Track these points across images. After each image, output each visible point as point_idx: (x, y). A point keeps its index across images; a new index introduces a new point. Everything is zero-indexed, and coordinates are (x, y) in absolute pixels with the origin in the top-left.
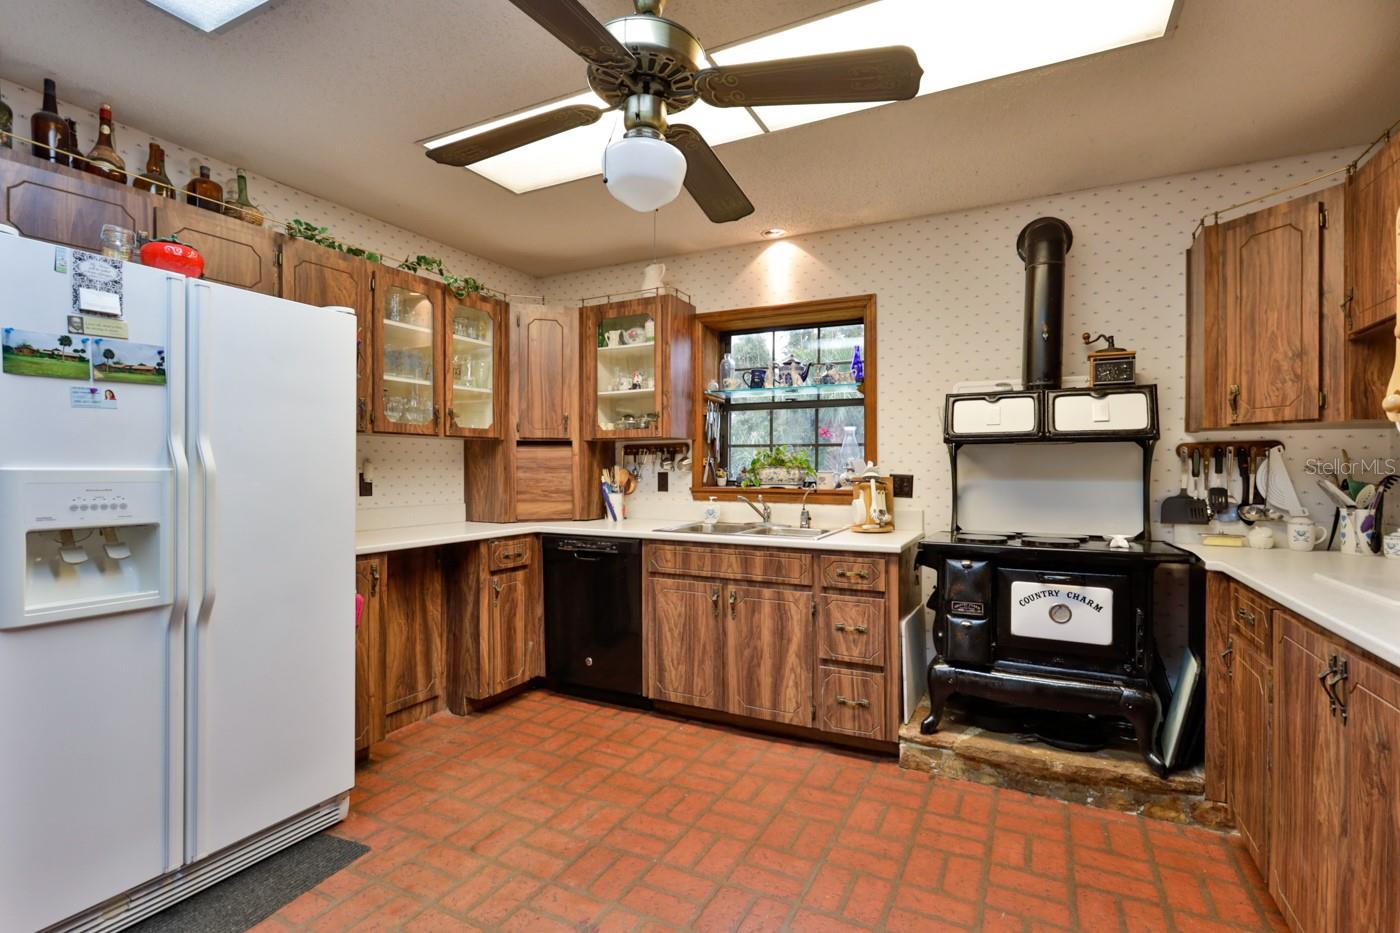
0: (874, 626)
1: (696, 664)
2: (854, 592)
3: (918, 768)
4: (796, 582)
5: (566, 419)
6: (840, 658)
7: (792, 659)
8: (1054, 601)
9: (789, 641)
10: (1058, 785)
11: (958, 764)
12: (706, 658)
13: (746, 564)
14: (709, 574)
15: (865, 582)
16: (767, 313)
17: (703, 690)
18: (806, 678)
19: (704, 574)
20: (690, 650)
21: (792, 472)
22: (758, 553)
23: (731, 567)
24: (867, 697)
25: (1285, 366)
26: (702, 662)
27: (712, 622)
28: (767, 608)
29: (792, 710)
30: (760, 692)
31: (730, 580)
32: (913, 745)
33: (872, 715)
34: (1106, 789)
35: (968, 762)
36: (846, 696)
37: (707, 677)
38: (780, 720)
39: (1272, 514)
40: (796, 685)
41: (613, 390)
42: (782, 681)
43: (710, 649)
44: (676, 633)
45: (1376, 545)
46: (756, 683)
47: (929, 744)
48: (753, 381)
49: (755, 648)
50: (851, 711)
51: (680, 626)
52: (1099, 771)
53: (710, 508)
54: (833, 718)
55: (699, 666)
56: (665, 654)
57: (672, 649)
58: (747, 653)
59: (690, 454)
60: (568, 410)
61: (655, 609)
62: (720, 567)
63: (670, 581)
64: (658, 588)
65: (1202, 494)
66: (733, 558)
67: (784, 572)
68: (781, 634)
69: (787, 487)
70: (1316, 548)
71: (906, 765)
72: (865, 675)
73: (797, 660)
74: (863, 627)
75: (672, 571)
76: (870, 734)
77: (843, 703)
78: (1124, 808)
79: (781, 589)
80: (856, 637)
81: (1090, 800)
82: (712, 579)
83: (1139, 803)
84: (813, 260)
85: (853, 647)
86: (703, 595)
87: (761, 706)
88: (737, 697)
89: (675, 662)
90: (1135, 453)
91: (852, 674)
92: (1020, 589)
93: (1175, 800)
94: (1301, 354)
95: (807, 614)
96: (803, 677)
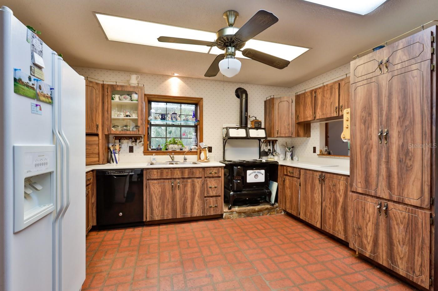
0: (219, 185)
1: (165, 206)
2: (213, 177)
3: (228, 218)
4: (198, 176)
5: (97, 126)
6: (210, 195)
7: (197, 198)
8: (255, 174)
9: (196, 193)
10: (256, 213)
11: (237, 215)
12: (169, 203)
13: (183, 173)
14: (170, 177)
15: (216, 174)
16: (171, 98)
17: (168, 213)
18: (201, 203)
19: (168, 177)
20: (163, 202)
21: (179, 146)
22: (186, 169)
23: (178, 174)
24: (217, 204)
25: (286, 126)
26: (167, 205)
27: (171, 192)
28: (189, 185)
29: (197, 212)
30: (187, 210)
31: (177, 178)
32: (227, 213)
33: (218, 208)
34: (264, 211)
35: (239, 214)
36: (212, 205)
37: (169, 209)
38: (193, 216)
39: (277, 154)
40: (198, 205)
41: (118, 116)
42: (194, 205)
43: (170, 200)
44: (158, 197)
45: (292, 159)
46: (186, 207)
47: (231, 212)
48: (162, 117)
49: (186, 197)
50: (213, 209)
51: (160, 195)
52: (263, 208)
53: (154, 157)
54: (208, 212)
55: (166, 207)
56: (153, 205)
57: (156, 202)
58: (183, 199)
59: (143, 140)
60: (98, 122)
61: (149, 191)
62: (174, 175)
63: (155, 181)
64: (151, 184)
65: (267, 150)
66: (178, 172)
67: (194, 174)
68: (193, 192)
69: (177, 150)
70: (284, 160)
71: (225, 218)
72: (216, 198)
73: (198, 198)
74: (216, 186)
75: (156, 178)
76: (218, 213)
77: (211, 207)
78: (267, 214)
79: (193, 179)
80: (214, 189)
81: (261, 215)
82: (171, 179)
83: (269, 212)
84: (185, 85)
85: (214, 192)
86: (167, 184)
87: (187, 213)
88: (180, 213)
89: (158, 207)
90: (258, 141)
91: (213, 199)
92: (249, 172)
93: (274, 210)
94: (289, 125)
95: (201, 185)
96: (200, 202)
